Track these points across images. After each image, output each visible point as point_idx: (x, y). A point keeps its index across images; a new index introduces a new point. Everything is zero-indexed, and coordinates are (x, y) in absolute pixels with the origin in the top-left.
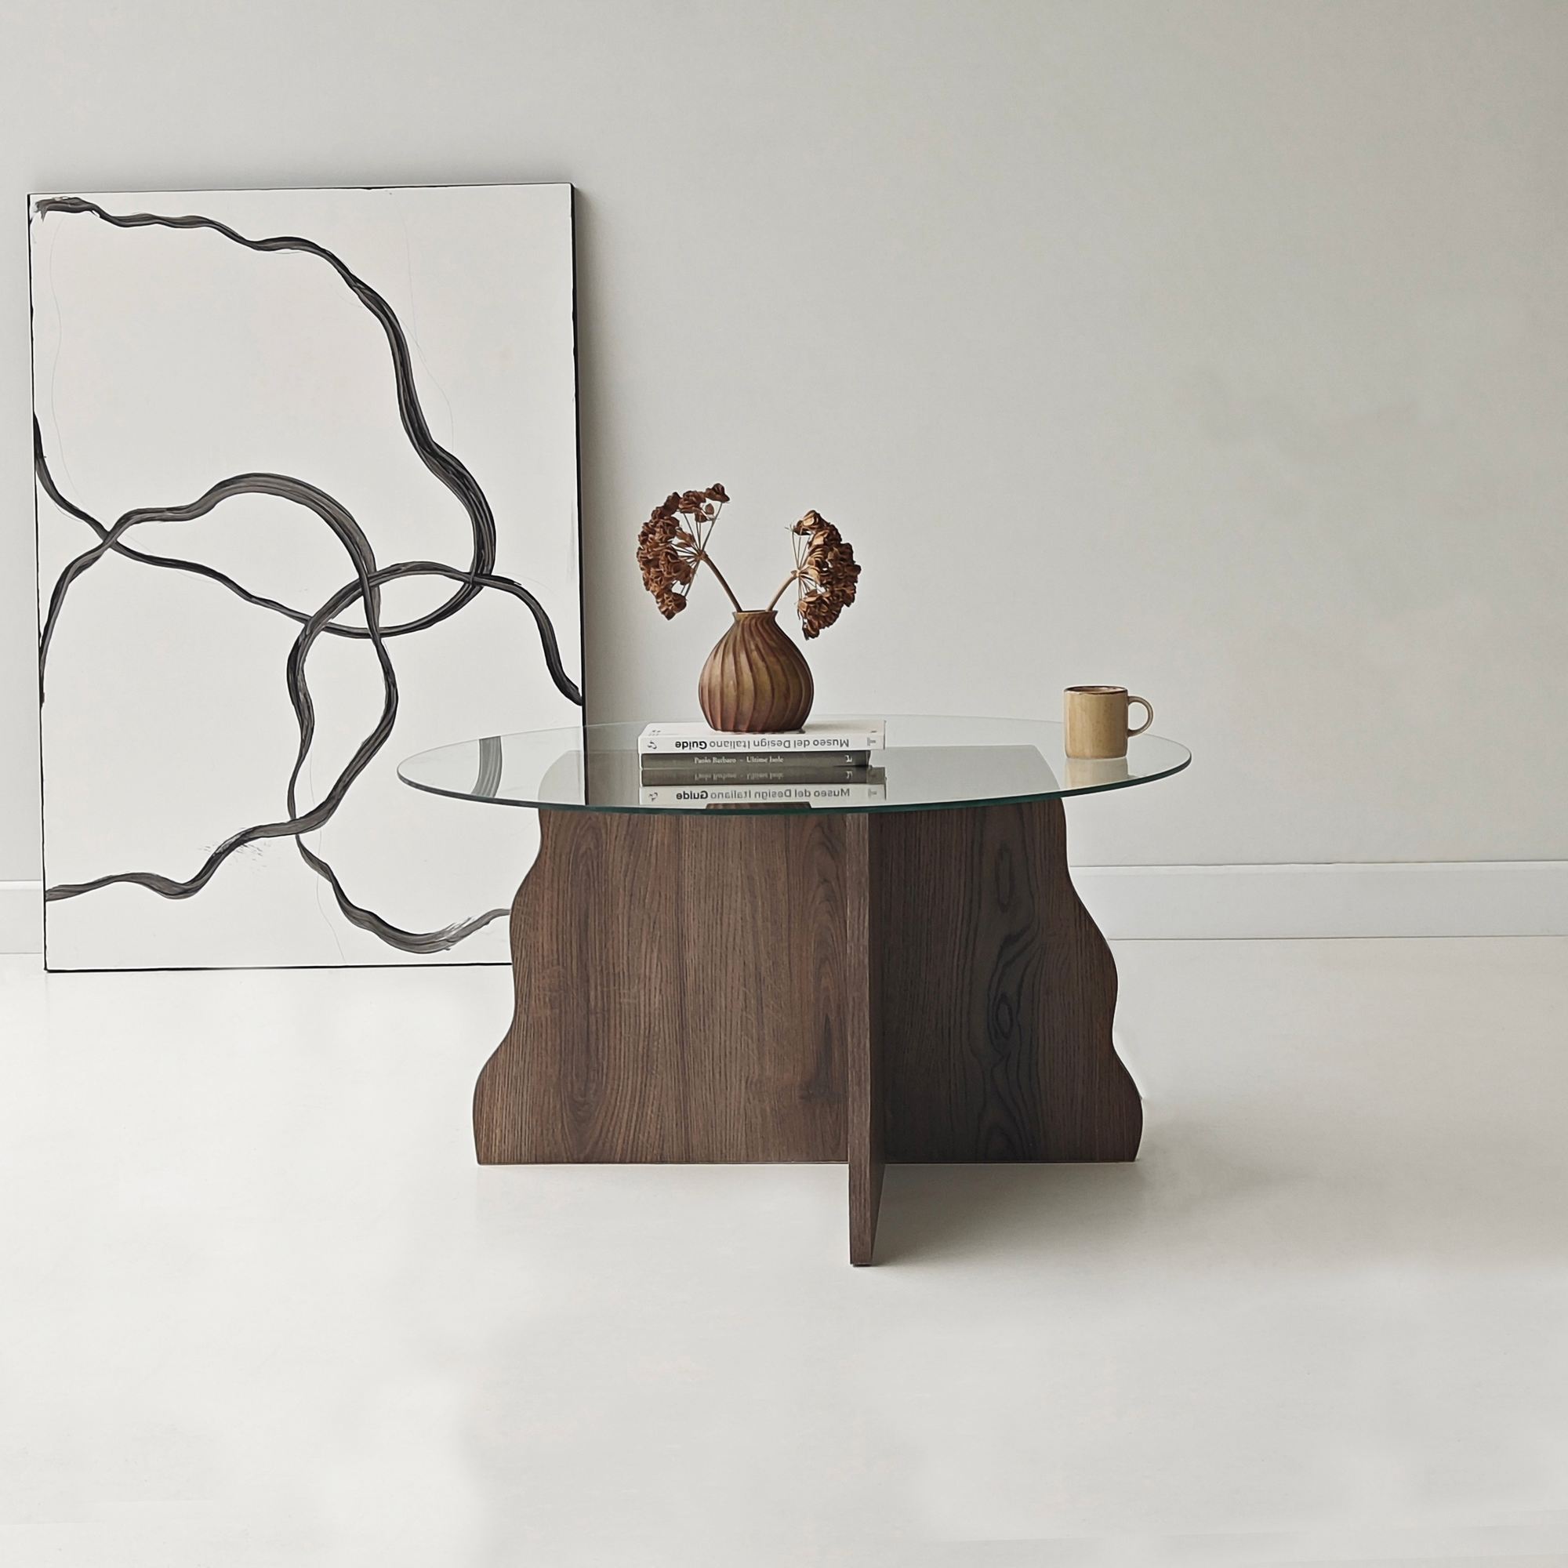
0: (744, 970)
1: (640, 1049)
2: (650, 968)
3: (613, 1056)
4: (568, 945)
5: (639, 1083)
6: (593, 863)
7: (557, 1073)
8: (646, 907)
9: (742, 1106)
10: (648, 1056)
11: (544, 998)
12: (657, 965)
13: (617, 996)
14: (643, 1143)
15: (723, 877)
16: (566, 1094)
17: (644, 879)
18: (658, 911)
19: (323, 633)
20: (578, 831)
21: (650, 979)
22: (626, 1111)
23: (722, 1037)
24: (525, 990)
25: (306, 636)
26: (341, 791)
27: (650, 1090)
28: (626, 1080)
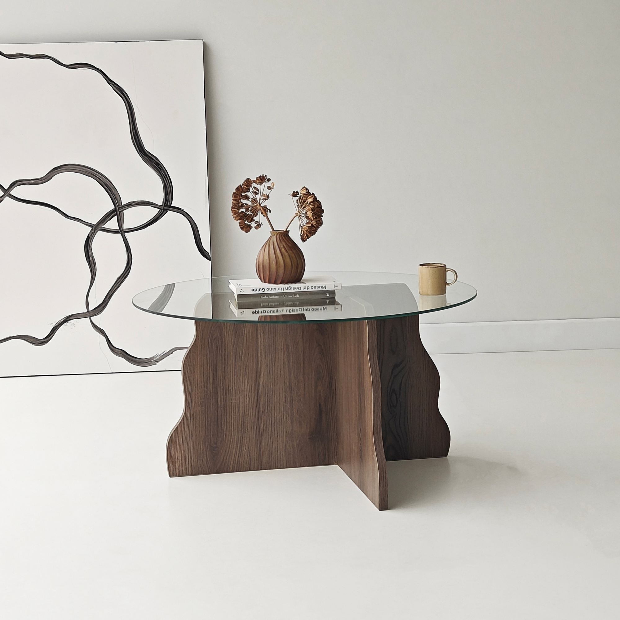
0: (285, 385)
1: (240, 422)
2: (244, 387)
3: (228, 426)
4: (208, 378)
5: (240, 436)
6: (219, 342)
7: (204, 435)
8: (242, 360)
9: (284, 444)
10: (243, 425)
11: (198, 403)
12: (247, 385)
13: (230, 399)
14: (242, 463)
15: (275, 345)
16: (208, 444)
17: (241, 348)
18: (248, 361)
19: (99, 231)
20: (212, 328)
21: (244, 391)
22: (234, 449)
23: (275, 414)
24: (190, 399)
25: (92, 233)
26: (109, 298)
27: (244, 440)
28: (234, 436)
